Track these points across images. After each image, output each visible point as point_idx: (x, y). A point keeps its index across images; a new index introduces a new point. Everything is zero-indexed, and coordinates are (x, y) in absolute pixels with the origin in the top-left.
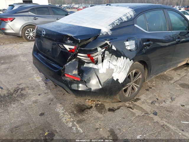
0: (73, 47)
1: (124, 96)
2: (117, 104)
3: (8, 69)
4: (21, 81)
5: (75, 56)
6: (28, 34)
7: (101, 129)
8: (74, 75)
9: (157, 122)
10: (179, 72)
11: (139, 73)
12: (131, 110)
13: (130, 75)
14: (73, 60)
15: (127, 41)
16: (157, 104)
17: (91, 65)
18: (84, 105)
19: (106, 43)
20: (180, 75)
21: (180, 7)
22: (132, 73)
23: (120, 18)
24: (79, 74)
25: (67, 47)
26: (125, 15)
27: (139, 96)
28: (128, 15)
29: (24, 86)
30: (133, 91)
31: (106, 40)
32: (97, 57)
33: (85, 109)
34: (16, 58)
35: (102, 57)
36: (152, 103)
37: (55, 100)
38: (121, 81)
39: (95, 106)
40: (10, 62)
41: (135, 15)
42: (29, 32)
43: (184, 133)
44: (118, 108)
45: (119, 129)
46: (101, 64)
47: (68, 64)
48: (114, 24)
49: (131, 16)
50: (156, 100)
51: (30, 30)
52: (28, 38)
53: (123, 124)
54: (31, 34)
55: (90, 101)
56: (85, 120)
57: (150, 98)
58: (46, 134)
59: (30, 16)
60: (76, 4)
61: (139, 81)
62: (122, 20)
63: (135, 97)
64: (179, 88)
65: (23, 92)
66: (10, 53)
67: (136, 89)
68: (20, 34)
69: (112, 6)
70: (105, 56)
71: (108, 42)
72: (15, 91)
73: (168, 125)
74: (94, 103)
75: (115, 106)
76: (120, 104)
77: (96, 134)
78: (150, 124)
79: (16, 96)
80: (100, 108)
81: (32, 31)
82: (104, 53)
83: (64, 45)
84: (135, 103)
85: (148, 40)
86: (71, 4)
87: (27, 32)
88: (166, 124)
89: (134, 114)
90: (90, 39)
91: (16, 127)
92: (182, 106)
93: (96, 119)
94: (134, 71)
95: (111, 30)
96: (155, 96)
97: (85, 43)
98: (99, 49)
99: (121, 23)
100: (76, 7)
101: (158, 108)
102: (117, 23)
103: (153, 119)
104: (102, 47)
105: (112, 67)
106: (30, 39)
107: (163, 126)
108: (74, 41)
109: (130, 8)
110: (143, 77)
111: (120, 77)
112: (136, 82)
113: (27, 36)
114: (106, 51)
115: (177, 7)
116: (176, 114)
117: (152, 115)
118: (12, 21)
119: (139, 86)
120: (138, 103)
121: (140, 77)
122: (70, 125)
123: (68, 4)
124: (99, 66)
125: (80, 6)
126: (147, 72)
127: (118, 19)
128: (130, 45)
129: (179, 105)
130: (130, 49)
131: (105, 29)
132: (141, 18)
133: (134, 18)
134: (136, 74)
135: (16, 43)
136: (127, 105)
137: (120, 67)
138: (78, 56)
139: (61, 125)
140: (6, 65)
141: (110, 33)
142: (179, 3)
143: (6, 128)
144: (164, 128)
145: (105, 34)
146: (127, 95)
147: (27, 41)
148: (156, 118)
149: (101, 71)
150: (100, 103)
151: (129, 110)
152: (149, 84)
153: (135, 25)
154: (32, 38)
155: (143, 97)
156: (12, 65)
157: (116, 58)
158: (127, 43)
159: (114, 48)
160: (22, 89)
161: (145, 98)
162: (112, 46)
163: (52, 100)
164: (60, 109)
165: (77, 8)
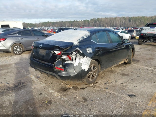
0: (59, 52)
1: (88, 80)
2: (85, 85)
3: (8, 73)
4: (20, 79)
5: (60, 57)
6: (16, 49)
7: (78, 97)
8: (60, 67)
9: (108, 92)
10: (120, 68)
11: (95, 66)
12: (93, 88)
13: (91, 67)
14: (59, 60)
15: (88, 48)
16: (108, 84)
17: (70, 62)
18: (65, 88)
19: (77, 49)
20: (121, 69)
21: (122, 28)
22: (92, 66)
23: (83, 37)
24: (63, 67)
25: (56, 52)
26: (85, 35)
27: (97, 81)
28: (87, 35)
29: (23, 81)
30: (93, 78)
31: (77, 48)
32: (72, 57)
33: (66, 90)
34: (11, 66)
35: (75, 57)
36: (105, 84)
37: (47, 87)
38: (86, 70)
39: (72, 88)
40: (8, 69)
41: (90, 35)
42: (17, 48)
43: (122, 95)
44: (86, 88)
45: (87, 96)
46: (75, 61)
47: (56, 62)
48: (80, 40)
49: (88, 35)
50: (107, 82)
51: (17, 47)
52: (16, 52)
53: (90, 94)
54: (18, 50)
55: (69, 85)
56: (67, 94)
57: (104, 82)
58: (46, 102)
59: (17, 37)
60: (45, 27)
61: (96, 71)
62: (84, 37)
63: (95, 81)
64: (120, 76)
65: (24, 84)
66: (5, 63)
67: (95, 76)
68: (10, 50)
69: (78, 30)
70: (77, 56)
71: (78, 49)
72: (18, 84)
73: (114, 93)
74: (72, 86)
75: (84, 86)
76: (87, 86)
77: (75, 100)
78: (104, 93)
79: (20, 87)
80: (76, 88)
81: (19, 47)
82: (76, 55)
83: (54, 51)
84: (96, 85)
85: (99, 48)
86: (41, 27)
87: (15, 48)
88: (113, 92)
89: (95, 90)
90: (68, 47)
91: (27, 101)
92: (121, 84)
93: (74, 93)
94: (93, 65)
95: (79, 43)
96: (107, 80)
97: (66, 50)
98: (74, 52)
99: (83, 39)
100: (45, 29)
101: (108, 86)
102: (81, 39)
103: (106, 91)
104: (75, 51)
105: (81, 62)
106: (17, 53)
107: (111, 93)
108: (60, 49)
109: (88, 31)
110: (98, 68)
111: (86, 67)
112: (94, 72)
113: (15, 51)
114: (77, 54)
115: (121, 28)
116: (118, 88)
117: (105, 89)
118: (4, 41)
119: (96, 74)
120: (97, 85)
121: (97, 69)
122: (60, 97)
123: (39, 27)
124: (74, 62)
125: (49, 29)
126: (100, 66)
127: (82, 37)
128: (89, 50)
129: (120, 84)
130: (89, 52)
131: (76, 43)
132: (94, 36)
133: (90, 36)
134: (94, 67)
135: (6, 57)
136: (91, 86)
137: (85, 62)
138: (62, 57)
139: (54, 98)
140: (5, 71)
141: (78, 44)
142: (121, 25)
143: (21, 102)
144: (111, 94)
145: (76, 45)
146: (90, 80)
147: (14, 55)
148: (107, 91)
149: (75, 65)
150: (75, 86)
151: (92, 88)
152: (103, 75)
153: (91, 40)
154: (18, 52)
155: (99, 82)
156: (10, 70)
157: (83, 57)
158: (88, 49)
159: (81, 52)
160: (23, 83)
161: (101, 82)
162: (80, 51)
163: (45, 87)
164: (51, 91)
165: (47, 30)
